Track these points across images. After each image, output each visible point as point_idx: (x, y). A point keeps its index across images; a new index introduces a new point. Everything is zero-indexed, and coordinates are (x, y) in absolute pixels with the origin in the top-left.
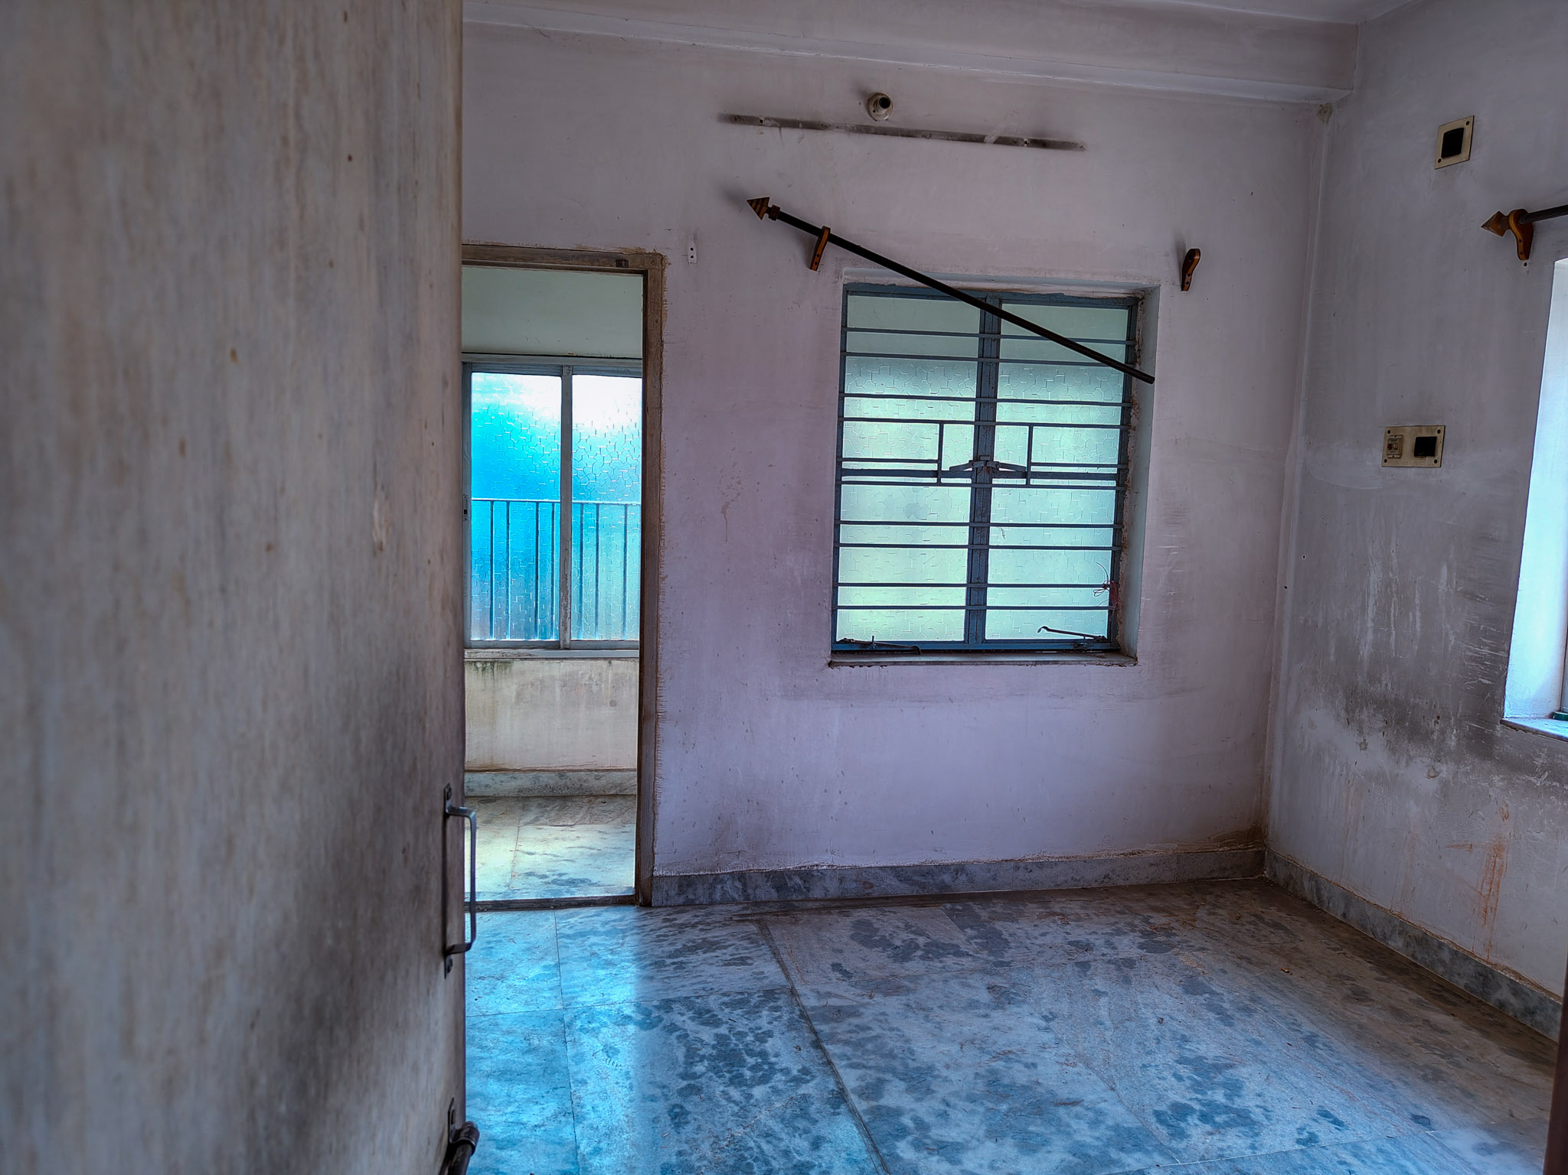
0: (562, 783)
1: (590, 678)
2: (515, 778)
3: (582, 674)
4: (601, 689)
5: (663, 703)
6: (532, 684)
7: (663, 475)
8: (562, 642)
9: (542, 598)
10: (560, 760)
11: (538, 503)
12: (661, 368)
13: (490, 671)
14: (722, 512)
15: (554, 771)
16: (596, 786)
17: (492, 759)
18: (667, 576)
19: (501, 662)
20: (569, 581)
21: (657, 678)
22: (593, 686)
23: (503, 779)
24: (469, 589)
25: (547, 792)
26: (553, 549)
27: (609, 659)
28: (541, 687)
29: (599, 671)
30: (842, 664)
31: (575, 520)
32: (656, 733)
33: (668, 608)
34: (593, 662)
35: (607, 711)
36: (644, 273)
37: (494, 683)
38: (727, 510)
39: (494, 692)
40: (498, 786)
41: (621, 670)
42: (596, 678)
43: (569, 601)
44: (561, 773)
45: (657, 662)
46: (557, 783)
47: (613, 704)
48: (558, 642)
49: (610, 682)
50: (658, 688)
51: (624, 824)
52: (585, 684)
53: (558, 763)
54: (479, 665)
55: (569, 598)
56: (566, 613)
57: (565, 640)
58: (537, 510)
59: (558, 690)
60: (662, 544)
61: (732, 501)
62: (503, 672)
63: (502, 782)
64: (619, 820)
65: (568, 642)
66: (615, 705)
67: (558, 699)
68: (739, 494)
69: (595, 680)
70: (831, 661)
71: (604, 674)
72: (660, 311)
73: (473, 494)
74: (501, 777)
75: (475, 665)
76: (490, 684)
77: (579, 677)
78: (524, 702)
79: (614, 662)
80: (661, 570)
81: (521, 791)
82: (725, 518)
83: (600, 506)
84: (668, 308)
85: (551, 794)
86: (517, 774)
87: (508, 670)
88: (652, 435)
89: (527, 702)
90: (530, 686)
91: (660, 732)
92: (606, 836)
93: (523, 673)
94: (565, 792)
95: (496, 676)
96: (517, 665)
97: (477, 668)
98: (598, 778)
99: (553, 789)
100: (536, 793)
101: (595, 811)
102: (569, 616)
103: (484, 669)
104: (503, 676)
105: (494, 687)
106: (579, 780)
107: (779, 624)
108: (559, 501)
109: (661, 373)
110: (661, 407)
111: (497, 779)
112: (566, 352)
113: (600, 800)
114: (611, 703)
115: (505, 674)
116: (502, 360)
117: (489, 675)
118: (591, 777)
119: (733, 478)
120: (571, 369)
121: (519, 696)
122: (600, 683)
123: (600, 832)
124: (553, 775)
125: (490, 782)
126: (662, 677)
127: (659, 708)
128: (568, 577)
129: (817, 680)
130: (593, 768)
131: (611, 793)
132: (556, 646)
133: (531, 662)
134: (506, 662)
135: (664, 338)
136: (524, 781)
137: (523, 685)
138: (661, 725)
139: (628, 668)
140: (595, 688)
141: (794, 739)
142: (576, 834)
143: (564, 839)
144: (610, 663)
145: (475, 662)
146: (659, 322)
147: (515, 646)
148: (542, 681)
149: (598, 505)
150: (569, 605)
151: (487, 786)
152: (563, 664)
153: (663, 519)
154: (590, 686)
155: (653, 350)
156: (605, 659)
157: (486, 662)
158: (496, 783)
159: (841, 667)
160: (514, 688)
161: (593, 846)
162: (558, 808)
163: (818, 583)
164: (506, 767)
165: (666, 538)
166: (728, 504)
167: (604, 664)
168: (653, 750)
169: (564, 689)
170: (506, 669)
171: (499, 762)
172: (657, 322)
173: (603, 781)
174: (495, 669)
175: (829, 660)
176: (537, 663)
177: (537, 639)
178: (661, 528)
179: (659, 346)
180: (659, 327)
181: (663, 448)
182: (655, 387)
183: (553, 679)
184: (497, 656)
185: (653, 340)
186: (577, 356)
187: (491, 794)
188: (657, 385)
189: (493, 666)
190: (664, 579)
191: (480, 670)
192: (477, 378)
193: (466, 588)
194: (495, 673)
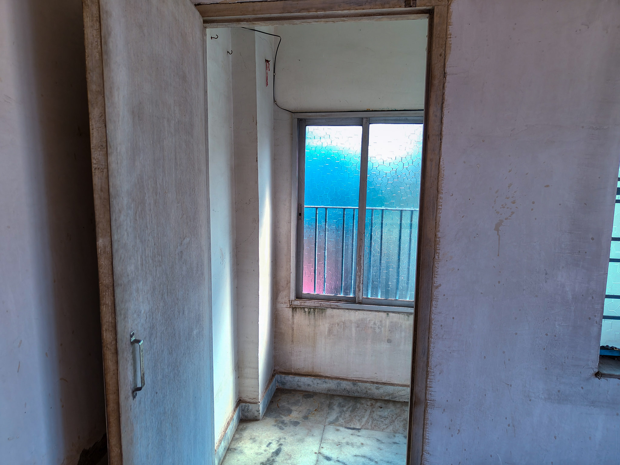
0: (354, 388)
1: (375, 324)
2: (325, 382)
3: (370, 320)
4: (381, 331)
5: (433, 393)
6: (338, 324)
7: (440, 195)
8: (357, 298)
9: (346, 270)
10: (354, 373)
11: (344, 209)
12: (443, 99)
13: (313, 314)
14: (495, 230)
15: (350, 380)
16: (376, 393)
17: (313, 368)
18: (440, 285)
19: (320, 309)
20: (362, 260)
21: (427, 371)
22: (376, 329)
23: (318, 382)
24: (302, 262)
25: (345, 393)
26: (353, 239)
27: (387, 312)
28: (344, 327)
29: (380, 319)
30: (611, 376)
31: (367, 221)
32: (424, 416)
33: (440, 313)
34: (377, 313)
35: (384, 346)
36: (430, 13)
37: (315, 322)
38: (500, 228)
39: (315, 327)
40: (315, 386)
41: (395, 320)
42: (378, 324)
43: (362, 273)
44: (355, 382)
45: (428, 358)
46: (351, 389)
47: (389, 341)
48: (355, 298)
49: (387, 327)
50: (428, 380)
51: (395, 432)
52: (371, 327)
53: (353, 375)
54: (306, 310)
55: (362, 271)
56: (360, 280)
57: (359, 297)
58: (344, 214)
59: (354, 329)
60: (436, 257)
61: (506, 219)
62: (321, 315)
63: (318, 384)
64: (391, 428)
65: (361, 298)
66: (390, 342)
67: (354, 335)
68: (513, 213)
69: (377, 325)
70: (598, 372)
71: (383, 322)
72: (445, 46)
73: (305, 203)
74: (317, 381)
75: (304, 309)
76: (312, 322)
77: (368, 322)
78: (333, 335)
79: (391, 314)
80: (435, 280)
81: (329, 390)
82: (498, 234)
83: (384, 211)
84: (453, 41)
85: (347, 395)
86: (327, 380)
87: (323, 314)
88: (431, 160)
89: (335, 335)
90: (336, 325)
91: (428, 416)
92: (382, 446)
93: (332, 317)
94: (356, 394)
95: (316, 317)
96: (329, 312)
97: (305, 312)
98: (378, 388)
99: (349, 392)
100: (338, 393)
101: (375, 415)
102: (362, 282)
103: (309, 312)
104: (321, 317)
105: (315, 324)
106: (366, 388)
107: (547, 335)
108: (358, 208)
109: (443, 103)
110: (441, 134)
111: (315, 382)
112: (365, 108)
113: (379, 404)
114: (387, 341)
115: (322, 316)
116: (324, 116)
117: (312, 316)
118: (373, 387)
119: (508, 198)
120: (368, 120)
121: (330, 331)
122: (381, 327)
123: (378, 440)
124: (349, 383)
125: (311, 383)
126: (432, 371)
127: (428, 397)
128: (362, 258)
129: (582, 388)
130: (375, 380)
131: (386, 398)
132: (353, 301)
133: (337, 311)
134: (322, 309)
135: (448, 70)
136: (331, 385)
137: (333, 324)
138: (429, 410)
139: (399, 318)
140: (377, 330)
141: (555, 437)
142: (362, 440)
143: (352, 445)
144: (388, 314)
145: (304, 308)
146: (443, 55)
147: (328, 299)
148: (344, 323)
149: (383, 210)
150: (362, 276)
151: (309, 385)
152: (357, 313)
153: (439, 235)
154: (374, 329)
155: (436, 82)
156: (385, 312)
157: (310, 308)
158: (314, 384)
159: (608, 379)
160: (327, 325)
161: (373, 457)
162: (351, 409)
163: (590, 298)
164: (322, 374)
165: (441, 252)
166: (501, 221)
167: (384, 315)
168: (422, 430)
169: (358, 329)
170: (322, 313)
171: (317, 371)
172: (440, 55)
173: (381, 391)
174: (316, 313)
175: (596, 370)
176: (341, 311)
177: (342, 295)
178: (436, 243)
179: (442, 77)
180: (443, 60)
181: (442, 171)
182: (436, 116)
183: (351, 321)
184: (317, 305)
185: (437, 72)
186: (372, 111)
187: (311, 391)
188: (439, 114)
189: (315, 311)
190: (437, 287)
191: (307, 313)
192: (310, 130)
193: (300, 261)
194: (316, 315)
